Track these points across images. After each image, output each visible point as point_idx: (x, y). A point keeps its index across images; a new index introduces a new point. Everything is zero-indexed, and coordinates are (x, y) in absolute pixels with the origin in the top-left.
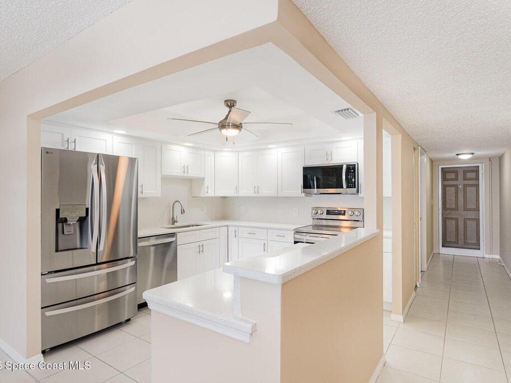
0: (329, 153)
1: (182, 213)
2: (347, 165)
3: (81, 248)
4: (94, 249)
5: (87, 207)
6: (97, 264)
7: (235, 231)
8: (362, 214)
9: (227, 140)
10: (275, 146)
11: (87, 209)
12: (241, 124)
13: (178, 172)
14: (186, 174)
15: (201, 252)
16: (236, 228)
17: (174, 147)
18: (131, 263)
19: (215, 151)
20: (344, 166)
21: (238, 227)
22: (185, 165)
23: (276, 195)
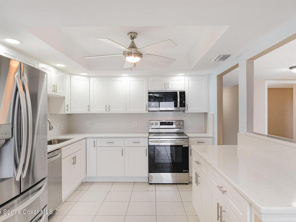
0: (166, 83)
2: (180, 92)
13: (49, 91)
14: (55, 92)
16: (95, 140)
19: (71, 74)
20: (178, 93)
21: (96, 138)
22: (54, 84)
23: (124, 112)
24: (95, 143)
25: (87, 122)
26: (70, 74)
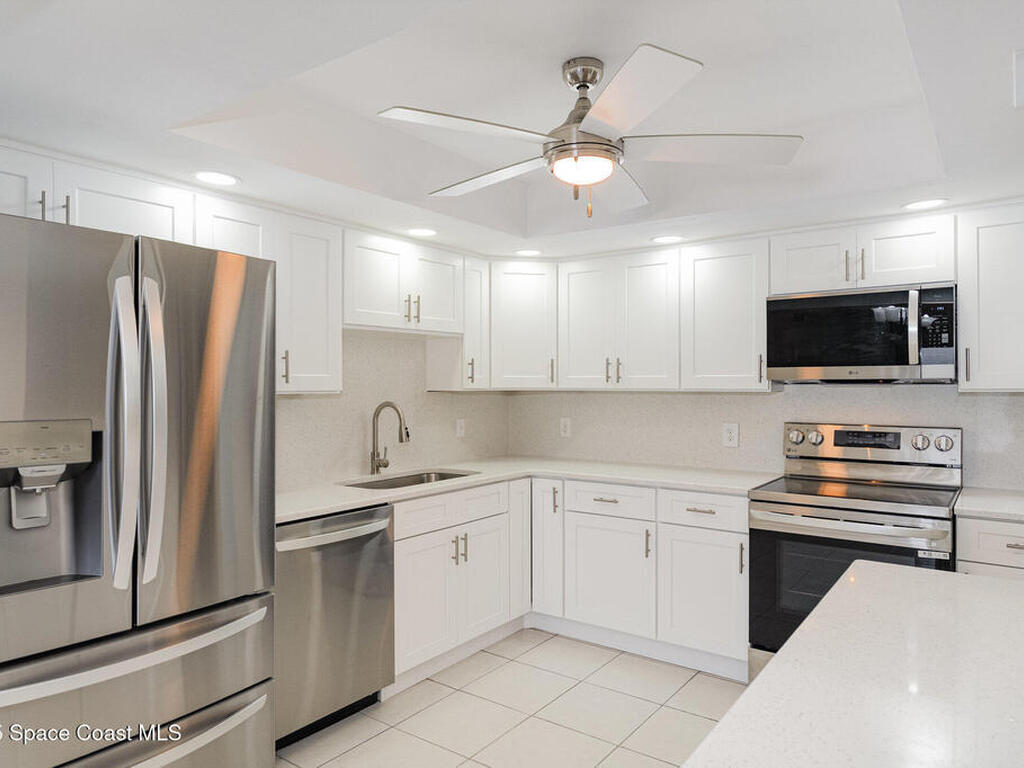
0: (854, 255)
1: (401, 441)
2: (922, 292)
3: (77, 578)
4: (122, 580)
5: (97, 428)
6: (136, 629)
7: (555, 492)
8: (957, 445)
9: (576, 198)
10: (676, 239)
11: (97, 437)
12: (622, 140)
13: (391, 317)
14: (413, 320)
15: (461, 559)
16: (558, 484)
17: (376, 241)
18: (256, 614)
19: (491, 259)
20: (914, 295)
21: (562, 479)
22: (410, 296)
23: (674, 386)
24: (559, 496)
25: (562, 420)
26: (487, 258)
